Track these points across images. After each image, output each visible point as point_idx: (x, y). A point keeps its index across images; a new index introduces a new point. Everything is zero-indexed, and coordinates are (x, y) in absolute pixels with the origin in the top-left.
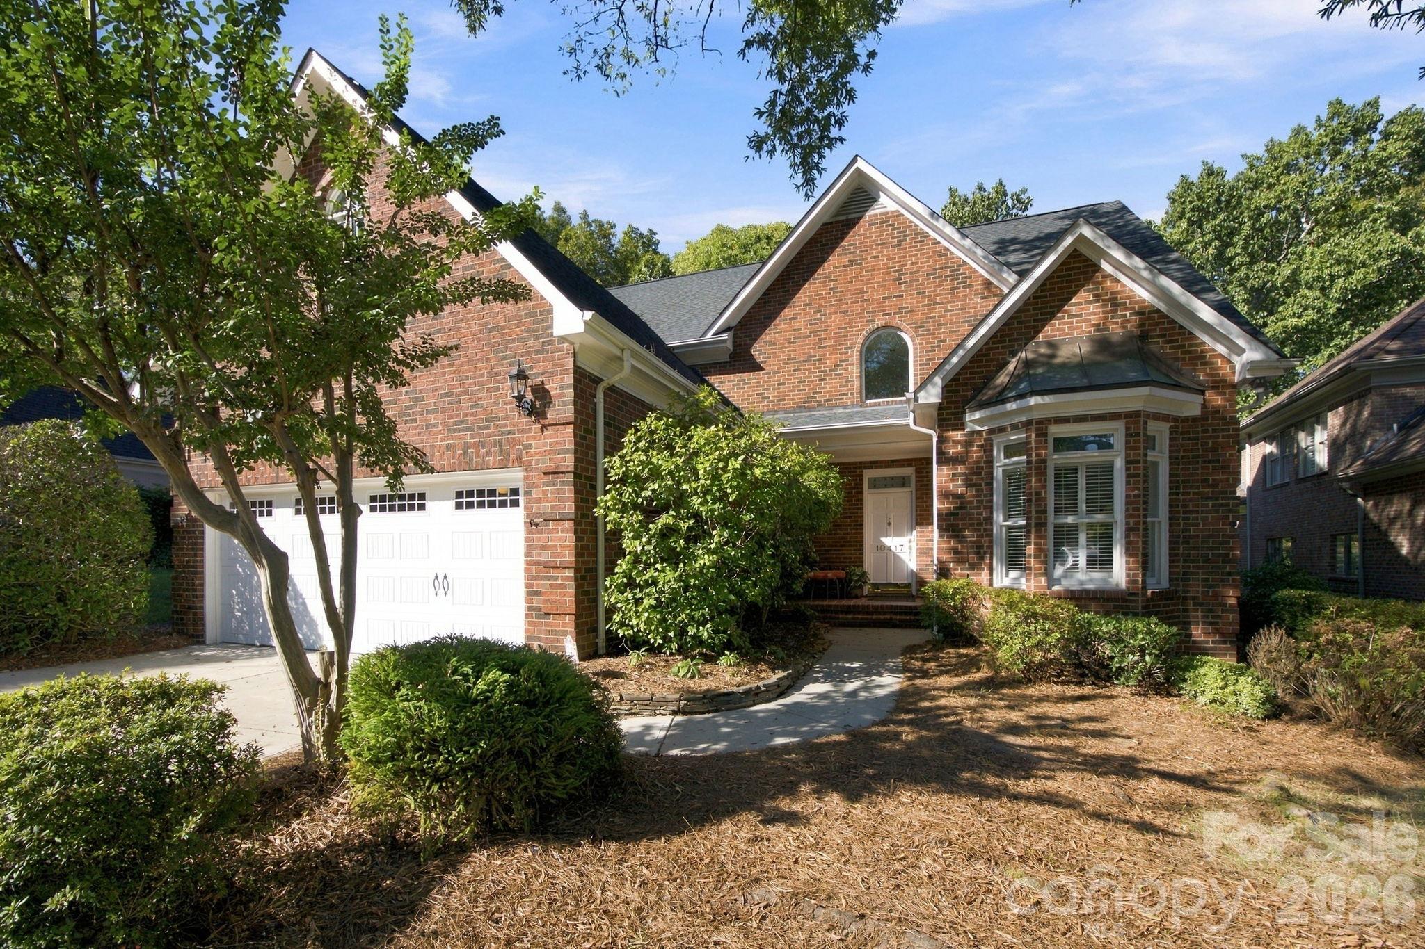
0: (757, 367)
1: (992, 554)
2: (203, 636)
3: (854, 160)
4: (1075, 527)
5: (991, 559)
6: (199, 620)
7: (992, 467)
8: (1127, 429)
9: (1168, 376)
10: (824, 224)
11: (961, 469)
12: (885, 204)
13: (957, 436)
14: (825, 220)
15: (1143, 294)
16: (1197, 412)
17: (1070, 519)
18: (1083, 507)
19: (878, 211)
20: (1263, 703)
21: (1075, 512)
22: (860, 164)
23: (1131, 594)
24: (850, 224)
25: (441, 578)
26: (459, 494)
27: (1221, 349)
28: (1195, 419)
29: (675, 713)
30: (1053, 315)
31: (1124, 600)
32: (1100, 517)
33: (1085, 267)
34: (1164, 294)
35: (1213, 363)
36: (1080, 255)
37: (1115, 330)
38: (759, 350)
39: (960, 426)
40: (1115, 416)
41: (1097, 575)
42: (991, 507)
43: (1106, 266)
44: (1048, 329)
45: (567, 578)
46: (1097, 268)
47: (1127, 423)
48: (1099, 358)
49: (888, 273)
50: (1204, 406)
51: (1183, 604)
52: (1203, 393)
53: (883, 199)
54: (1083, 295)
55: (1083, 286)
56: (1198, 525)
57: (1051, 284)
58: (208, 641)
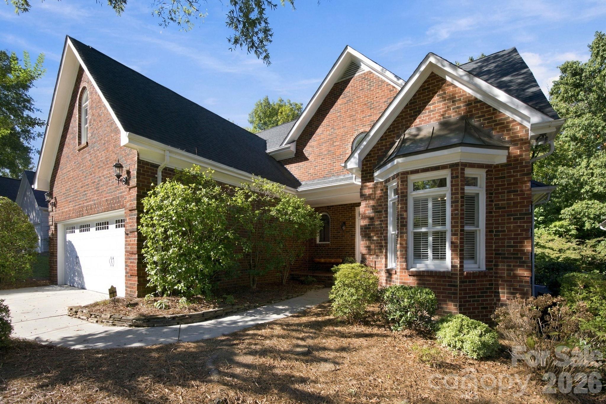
0: (306, 159)
1: (387, 249)
2: (57, 281)
3: (346, 48)
4: (426, 234)
5: (386, 253)
6: (56, 275)
7: (387, 201)
8: (452, 174)
9: (479, 139)
10: (335, 84)
11: (372, 203)
12: (364, 68)
13: (370, 184)
14: (335, 82)
15: (469, 91)
16: (504, 160)
17: (424, 230)
18: (430, 221)
19: (360, 73)
20: (479, 349)
21: (426, 225)
22: (350, 50)
23: (452, 274)
24: (348, 81)
25: (112, 258)
26: (117, 222)
27: (518, 119)
28: (502, 165)
29: (130, 326)
30: (419, 112)
31: (449, 277)
32: (439, 228)
33: (437, 82)
34: (478, 89)
35: (514, 129)
36: (435, 75)
37: (453, 116)
38: (307, 151)
39: (371, 179)
40: (443, 167)
41: (437, 262)
42: (387, 224)
43: (448, 79)
44: (417, 120)
45: (135, 259)
46: (444, 81)
47: (452, 170)
48: (442, 133)
49: (365, 104)
50: (509, 157)
51: (495, 281)
52: (508, 148)
53: (363, 66)
54: (436, 98)
55: (436, 93)
56: (504, 231)
57: (419, 94)
58: (58, 284)
